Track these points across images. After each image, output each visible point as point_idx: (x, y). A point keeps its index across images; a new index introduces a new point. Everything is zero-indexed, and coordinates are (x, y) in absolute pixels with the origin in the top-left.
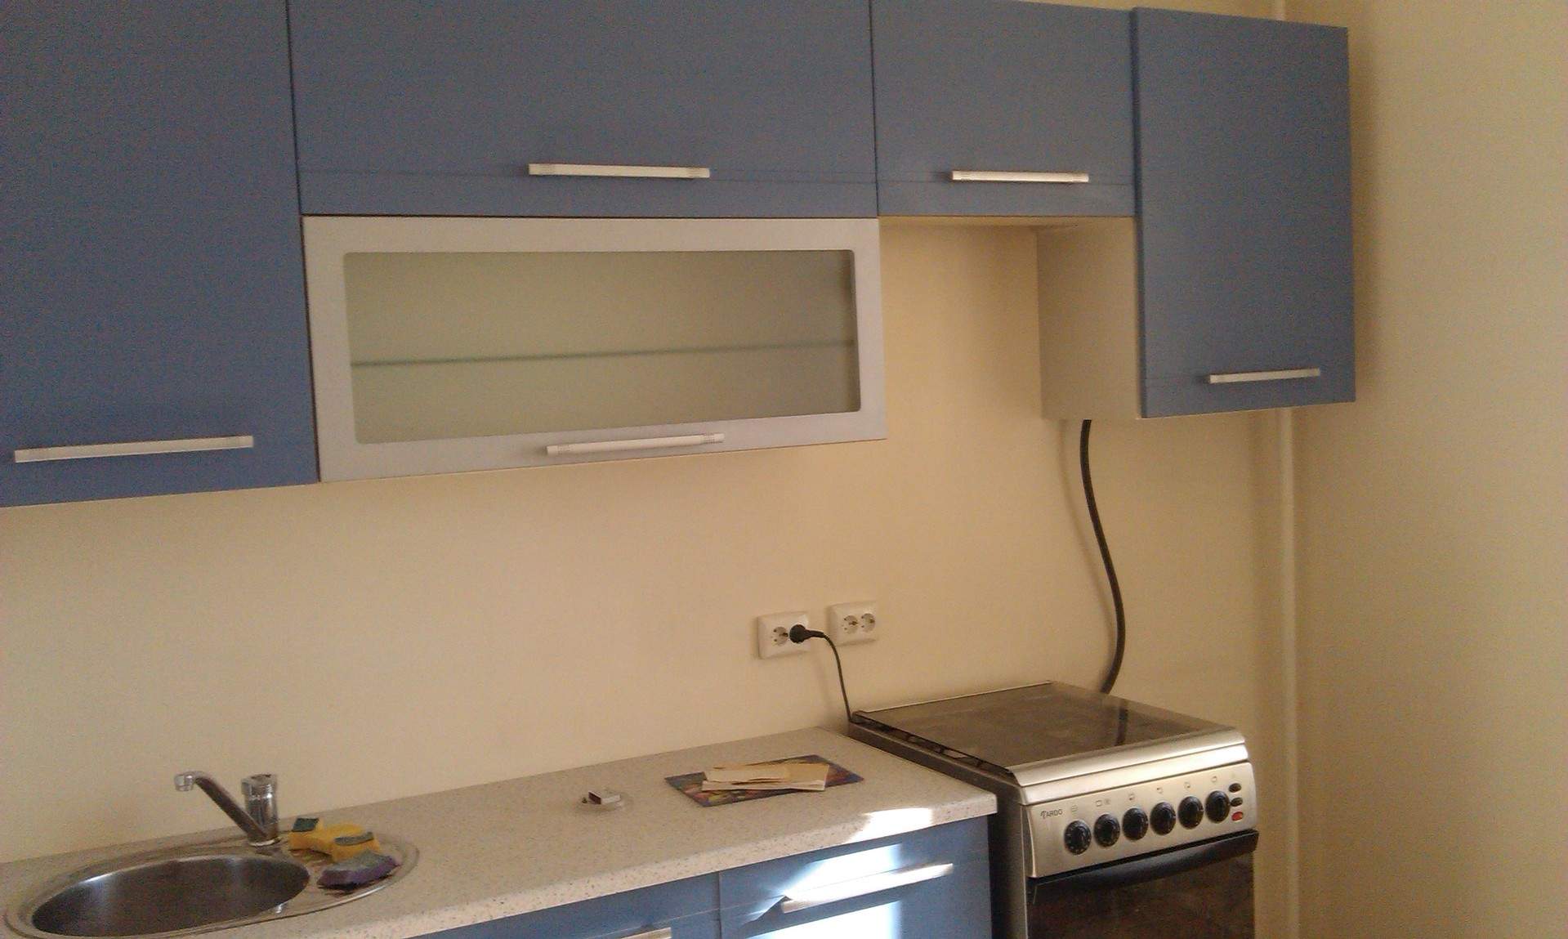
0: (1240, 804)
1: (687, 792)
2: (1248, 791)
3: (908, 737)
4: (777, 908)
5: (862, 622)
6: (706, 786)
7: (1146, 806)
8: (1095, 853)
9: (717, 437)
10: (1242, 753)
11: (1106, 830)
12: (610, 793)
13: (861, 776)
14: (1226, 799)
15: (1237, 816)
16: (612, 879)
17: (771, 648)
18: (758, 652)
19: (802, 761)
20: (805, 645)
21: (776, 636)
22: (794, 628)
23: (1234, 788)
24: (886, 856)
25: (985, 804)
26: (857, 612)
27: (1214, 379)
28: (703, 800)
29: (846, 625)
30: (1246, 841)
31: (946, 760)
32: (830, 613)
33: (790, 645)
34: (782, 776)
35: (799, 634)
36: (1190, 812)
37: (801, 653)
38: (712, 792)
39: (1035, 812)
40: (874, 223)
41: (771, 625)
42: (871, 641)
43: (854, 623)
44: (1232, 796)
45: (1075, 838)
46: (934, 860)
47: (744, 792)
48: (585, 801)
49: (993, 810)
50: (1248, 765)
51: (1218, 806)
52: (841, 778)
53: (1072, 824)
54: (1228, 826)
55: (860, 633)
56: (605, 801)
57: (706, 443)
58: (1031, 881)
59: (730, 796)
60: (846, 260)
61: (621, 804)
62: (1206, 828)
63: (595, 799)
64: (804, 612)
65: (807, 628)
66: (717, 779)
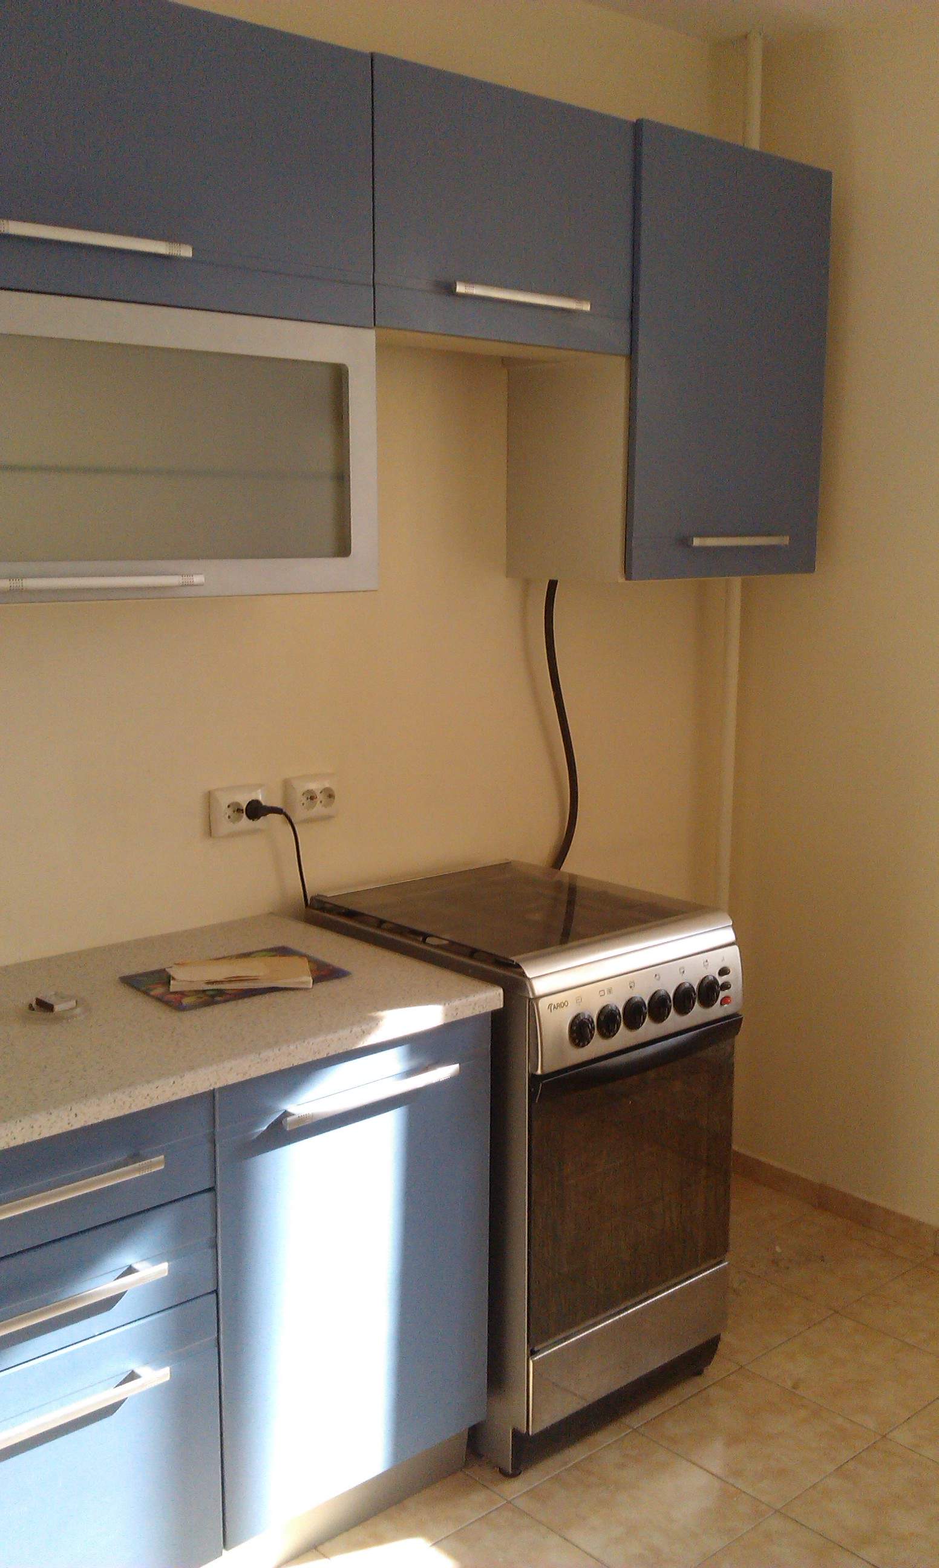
0: (729, 988)
1: (152, 993)
2: (735, 977)
3: (380, 923)
4: (279, 1123)
5: (320, 797)
6: (174, 986)
7: (644, 994)
8: (598, 1046)
9: (198, 579)
10: (729, 935)
11: (608, 1021)
12: (63, 998)
13: (346, 968)
14: (715, 981)
15: (725, 1000)
16: (98, 1105)
17: (225, 826)
18: (210, 831)
19: (272, 954)
20: (261, 823)
21: (229, 812)
22: (250, 803)
23: (724, 972)
24: (394, 1060)
25: (492, 998)
26: (315, 786)
27: (697, 542)
28: (175, 1002)
29: (304, 800)
30: (730, 1025)
31: (429, 948)
32: (287, 785)
33: (245, 822)
34: (259, 971)
35: (255, 810)
36: (684, 998)
37: (255, 832)
38: (183, 994)
39: (543, 1004)
40: (369, 337)
41: (224, 800)
42: (329, 817)
43: (312, 798)
44: (721, 980)
45: (580, 1030)
46: (438, 1061)
47: (221, 992)
48: (31, 1007)
49: (500, 1004)
50: (736, 948)
51: (709, 991)
52: (325, 973)
53: (577, 1017)
54: (717, 1011)
55: (318, 809)
56: (57, 1008)
57: (183, 586)
58: (533, 1078)
59: (206, 998)
60: (339, 375)
61: (78, 1011)
62: (698, 1014)
63: (44, 1006)
64: (260, 786)
65: (264, 804)
66: (185, 978)
